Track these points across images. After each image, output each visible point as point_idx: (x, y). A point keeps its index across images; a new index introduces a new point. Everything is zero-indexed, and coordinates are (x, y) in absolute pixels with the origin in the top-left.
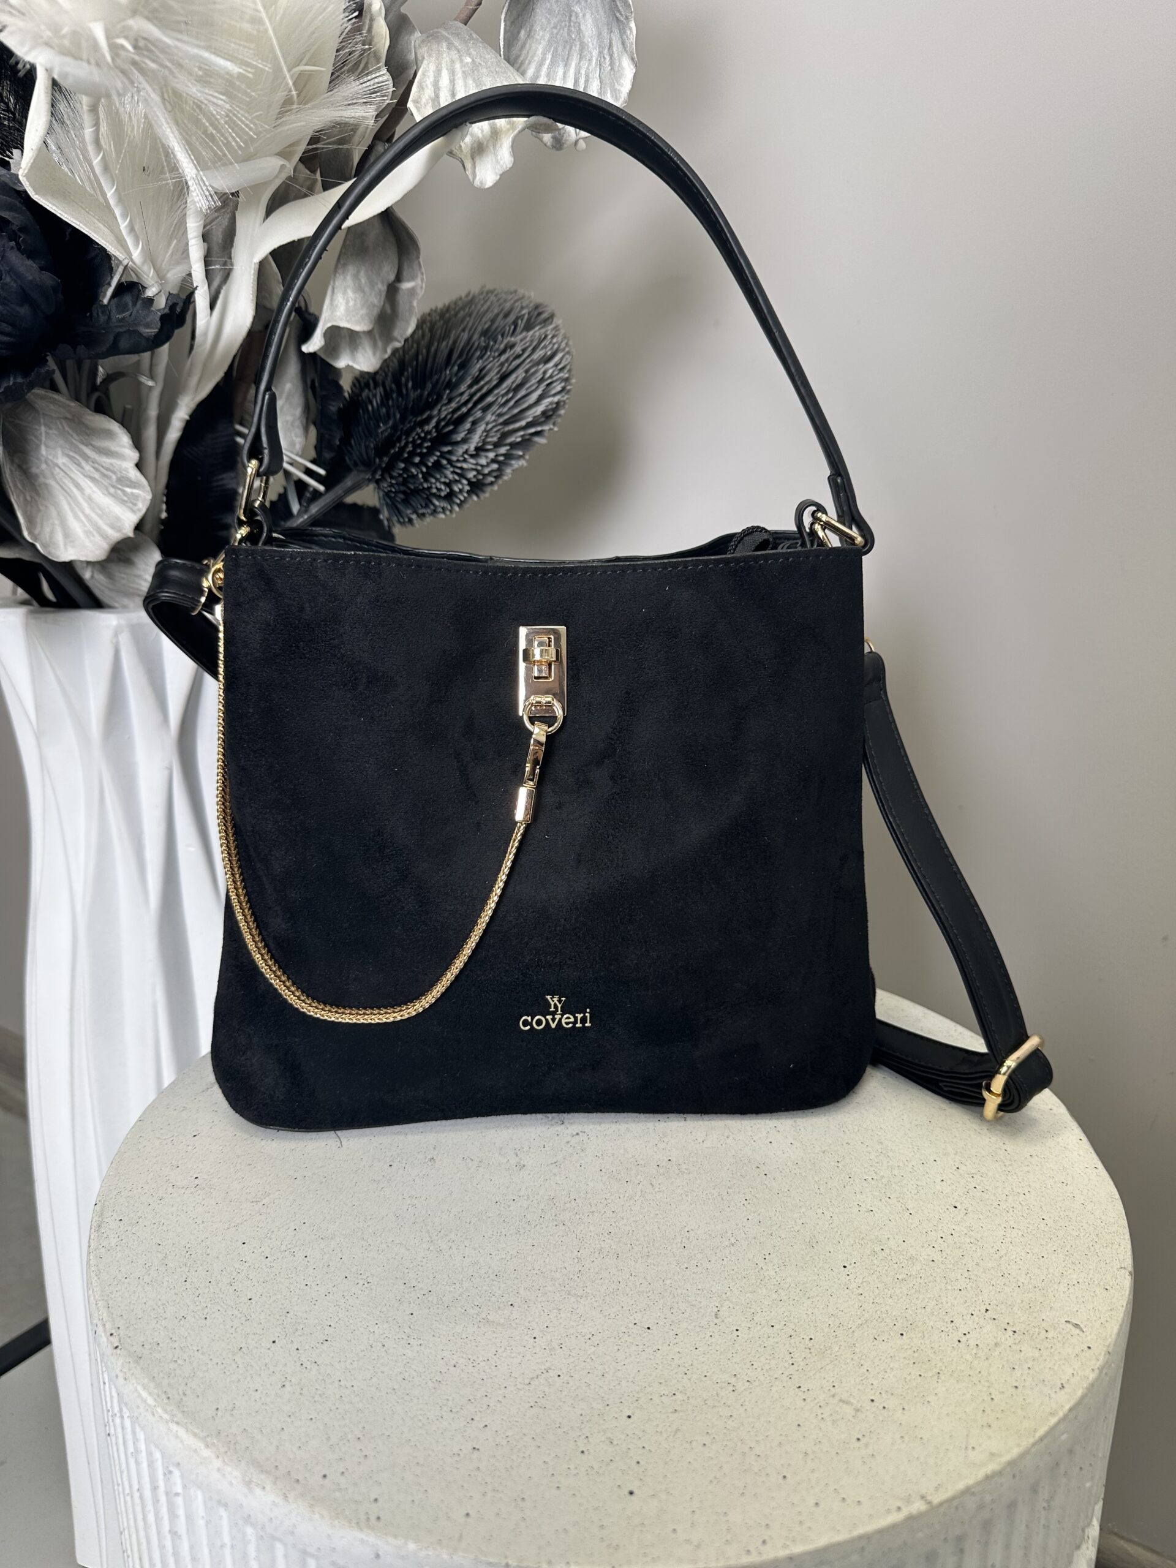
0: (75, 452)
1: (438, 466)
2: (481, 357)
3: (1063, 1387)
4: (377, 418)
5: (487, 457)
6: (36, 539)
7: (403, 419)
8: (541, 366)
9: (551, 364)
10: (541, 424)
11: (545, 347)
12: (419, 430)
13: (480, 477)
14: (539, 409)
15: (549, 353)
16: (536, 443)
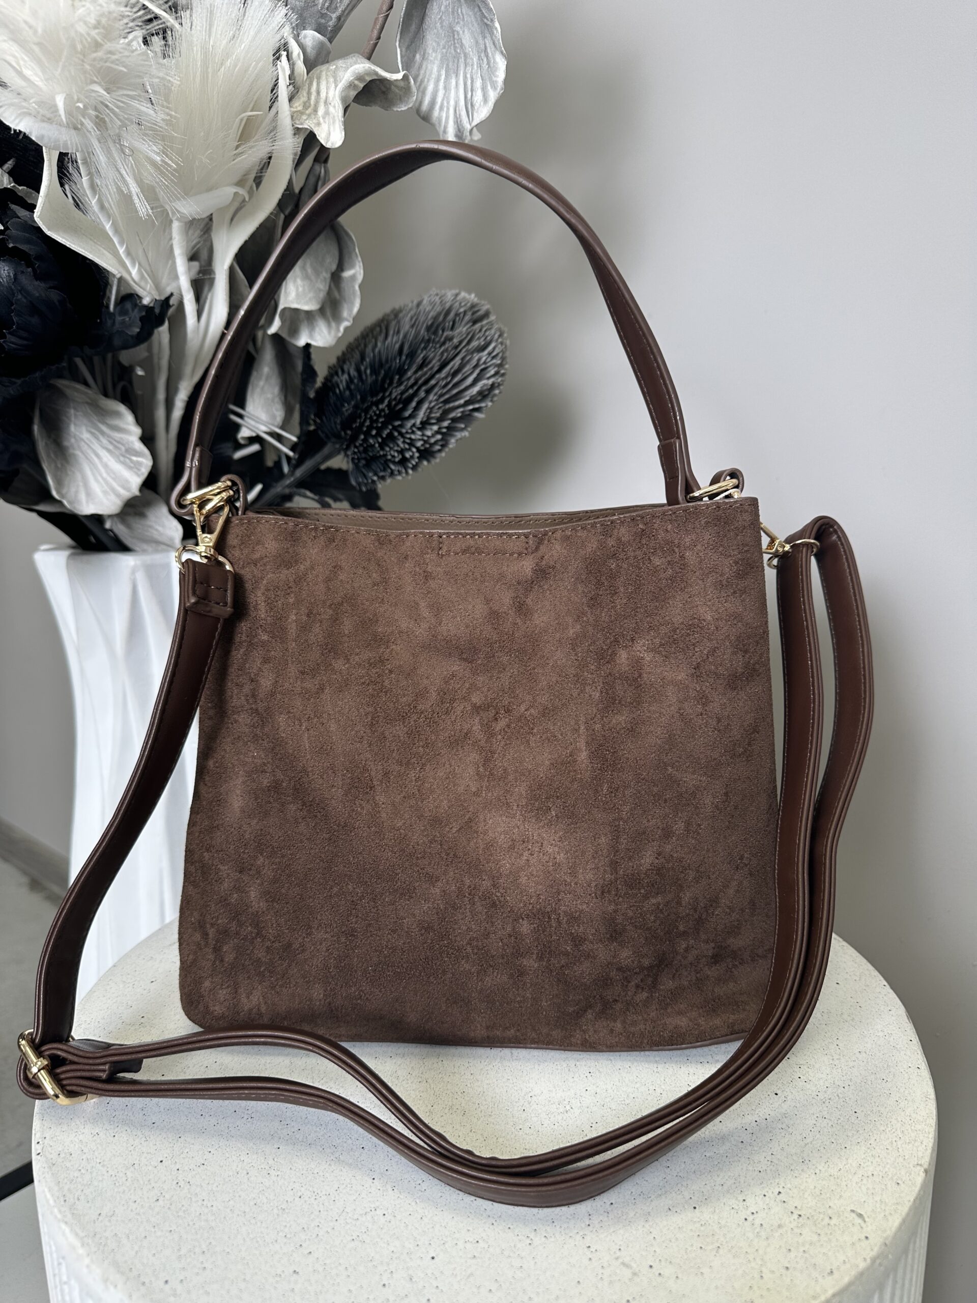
0: (95, 429)
1: (390, 436)
2: (425, 348)
3: (832, 1272)
4: (341, 399)
5: (431, 429)
6: (63, 496)
7: (363, 399)
8: (475, 355)
9: (486, 352)
10: (479, 402)
11: (479, 339)
12: (374, 408)
13: (427, 446)
14: (475, 390)
15: (483, 343)
16: (477, 418)
